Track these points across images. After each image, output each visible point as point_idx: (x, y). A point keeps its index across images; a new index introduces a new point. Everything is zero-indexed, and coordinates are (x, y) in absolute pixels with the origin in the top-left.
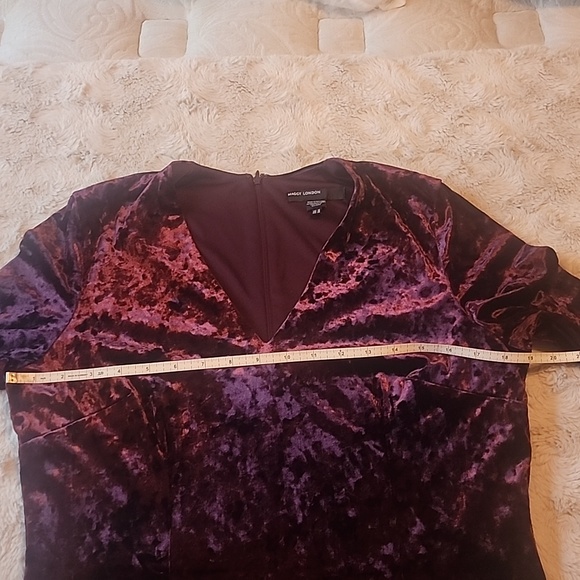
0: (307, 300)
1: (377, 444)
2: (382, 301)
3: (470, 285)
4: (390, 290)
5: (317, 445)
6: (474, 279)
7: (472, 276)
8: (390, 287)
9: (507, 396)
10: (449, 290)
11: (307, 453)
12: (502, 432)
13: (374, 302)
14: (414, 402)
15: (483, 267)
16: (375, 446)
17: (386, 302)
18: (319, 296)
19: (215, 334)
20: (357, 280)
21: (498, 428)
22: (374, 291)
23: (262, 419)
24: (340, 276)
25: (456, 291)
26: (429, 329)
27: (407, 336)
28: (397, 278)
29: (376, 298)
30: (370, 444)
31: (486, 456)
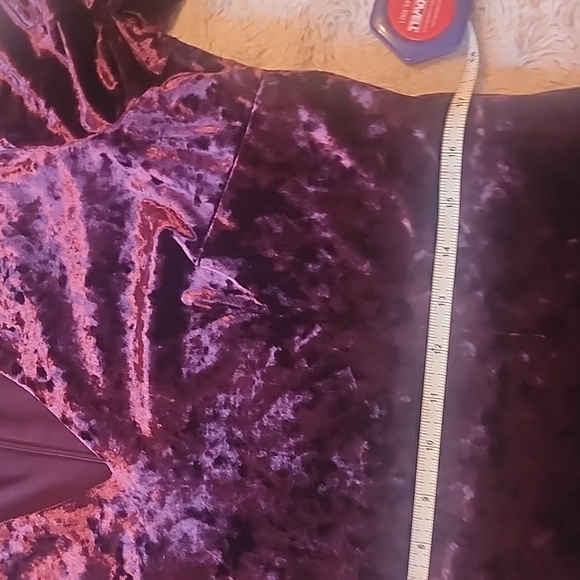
0: (46, 394)
1: (300, 331)
2: (62, 267)
3: (51, 112)
4: (46, 248)
5: (290, 429)
6: (42, 103)
7: (37, 104)
8: (40, 249)
9: (248, 104)
10: (55, 150)
11: (299, 448)
12: (309, 127)
13: (63, 280)
14: (240, 262)
15: (23, 81)
16: (303, 337)
17: (65, 260)
18: (41, 372)
19: (85, 552)
20: (22, 302)
21: (301, 133)
22: (43, 276)
23: (235, 508)
24: (12, 329)
25: (58, 140)
26: (119, 200)
27: (126, 237)
28: (27, 233)
29: (56, 274)
30: (299, 343)
31: (347, 163)
